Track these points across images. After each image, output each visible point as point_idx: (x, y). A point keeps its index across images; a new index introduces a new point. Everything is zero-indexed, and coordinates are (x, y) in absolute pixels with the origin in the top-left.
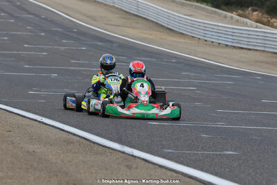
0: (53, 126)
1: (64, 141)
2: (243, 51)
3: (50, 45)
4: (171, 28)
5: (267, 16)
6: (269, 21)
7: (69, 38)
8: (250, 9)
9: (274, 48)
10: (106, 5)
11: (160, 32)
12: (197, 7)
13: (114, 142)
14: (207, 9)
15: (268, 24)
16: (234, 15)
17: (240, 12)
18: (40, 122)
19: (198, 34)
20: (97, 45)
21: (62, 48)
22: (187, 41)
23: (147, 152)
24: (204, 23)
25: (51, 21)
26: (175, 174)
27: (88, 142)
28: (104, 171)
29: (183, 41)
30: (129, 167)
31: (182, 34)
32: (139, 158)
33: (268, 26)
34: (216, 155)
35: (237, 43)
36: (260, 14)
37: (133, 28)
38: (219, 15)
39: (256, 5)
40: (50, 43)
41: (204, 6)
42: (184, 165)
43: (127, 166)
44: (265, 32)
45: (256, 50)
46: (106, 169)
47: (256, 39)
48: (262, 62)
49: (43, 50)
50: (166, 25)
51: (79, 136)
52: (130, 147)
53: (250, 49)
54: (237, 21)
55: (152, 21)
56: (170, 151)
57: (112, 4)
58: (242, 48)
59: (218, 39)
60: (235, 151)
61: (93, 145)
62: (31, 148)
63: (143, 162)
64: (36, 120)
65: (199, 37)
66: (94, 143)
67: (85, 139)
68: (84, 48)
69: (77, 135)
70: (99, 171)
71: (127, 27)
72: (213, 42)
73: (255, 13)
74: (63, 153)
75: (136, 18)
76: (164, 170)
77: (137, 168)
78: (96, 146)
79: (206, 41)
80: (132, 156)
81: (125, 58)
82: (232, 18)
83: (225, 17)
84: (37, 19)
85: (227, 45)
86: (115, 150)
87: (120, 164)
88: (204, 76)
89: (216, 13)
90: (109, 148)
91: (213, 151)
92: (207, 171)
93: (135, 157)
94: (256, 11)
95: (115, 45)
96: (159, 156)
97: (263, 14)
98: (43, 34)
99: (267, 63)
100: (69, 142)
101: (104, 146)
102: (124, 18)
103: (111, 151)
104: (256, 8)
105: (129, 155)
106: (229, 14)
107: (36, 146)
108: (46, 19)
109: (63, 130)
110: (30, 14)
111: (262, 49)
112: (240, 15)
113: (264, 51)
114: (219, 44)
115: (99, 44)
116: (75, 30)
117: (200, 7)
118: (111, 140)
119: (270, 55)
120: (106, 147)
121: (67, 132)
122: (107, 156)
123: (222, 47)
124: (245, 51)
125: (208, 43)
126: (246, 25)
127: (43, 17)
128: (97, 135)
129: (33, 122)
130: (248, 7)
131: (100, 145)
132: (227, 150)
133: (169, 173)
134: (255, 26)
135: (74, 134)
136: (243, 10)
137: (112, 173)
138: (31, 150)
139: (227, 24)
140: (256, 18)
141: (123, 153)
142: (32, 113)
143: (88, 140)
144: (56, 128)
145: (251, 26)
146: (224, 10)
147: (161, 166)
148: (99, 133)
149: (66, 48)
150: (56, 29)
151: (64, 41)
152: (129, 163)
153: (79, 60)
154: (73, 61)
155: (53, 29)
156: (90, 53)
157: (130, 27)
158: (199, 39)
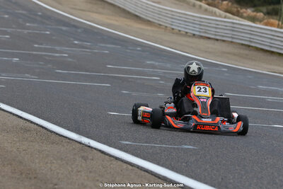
0: (11, 113)
1: (21, 129)
3: (13, 28)
4: (138, 14)
5: (236, 5)
6: (238, 11)
9: (241, 39)
11: (126, 18)
13: (72, 131)
16: (203, 4)
19: (165, 21)
20: (61, 30)
21: (26, 31)
22: (153, 29)
23: (104, 143)
24: (172, 11)
26: (130, 167)
27: (45, 131)
29: (149, 28)
30: (85, 159)
31: (149, 21)
32: (95, 149)
33: (238, 16)
34: (174, 148)
36: (230, 4)
37: (100, 13)
38: (188, 3)
40: (14, 26)
42: (141, 158)
43: (83, 157)
45: (224, 41)
50: (133, 12)
51: (37, 124)
52: (88, 137)
53: (217, 40)
54: (206, 10)
55: (119, 7)
56: (127, 143)
58: (209, 38)
59: (185, 28)
60: (194, 145)
61: (50, 134)
63: (100, 154)
66: (52, 132)
68: (48, 33)
69: (35, 123)
70: (55, 161)
71: (93, 12)
72: (180, 31)
73: (225, 2)
76: (120, 163)
77: (92, 159)
78: (54, 135)
79: (173, 29)
80: (89, 147)
82: (200, 7)
83: (194, 5)
85: (194, 35)
86: (72, 140)
87: (75, 154)
88: (168, 65)
90: (66, 137)
91: (171, 145)
93: (92, 148)
95: (79, 30)
96: (115, 148)
98: (6, 16)
100: (26, 130)
106: (198, 3)
109: (21, 117)
111: (230, 40)
112: (208, 4)
113: (231, 42)
114: (187, 33)
115: (64, 28)
116: (40, 14)
121: (25, 119)
122: (63, 146)
123: (190, 36)
124: (213, 41)
125: (174, 31)
126: (214, 14)
128: (55, 124)
131: (57, 134)
132: (186, 145)
133: (125, 166)
134: (223, 16)
135: (32, 122)
140: (225, 7)
141: (80, 143)
143: (46, 129)
144: (14, 114)
145: (220, 16)
147: (117, 158)
148: (57, 122)
149: (30, 31)
150: (20, 12)
151: (28, 24)
152: (85, 154)
153: (42, 44)
154: (36, 46)
155: (17, 11)
156: (54, 38)
157: (97, 13)
158: (166, 27)
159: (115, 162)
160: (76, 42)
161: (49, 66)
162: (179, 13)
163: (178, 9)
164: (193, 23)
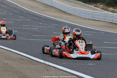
0: (15, 53)
1: (20, 59)
2: (96, 21)
4: (65, 11)
5: (106, 7)
6: (107, 9)
7: (22, 15)
8: (99, 3)
9: (109, 20)
10: (38, 2)
12: (76, 3)
13: (41, 59)
14: (81, 4)
15: (107, 10)
16: (92, 6)
17: (95, 5)
18: (10, 51)
20: (34, 19)
21: (19, 20)
22: (72, 17)
23: (55, 64)
24: (80, 10)
25: (15, 9)
26: (67, 73)
27: (30, 60)
28: (37, 72)
29: (70, 17)
31: (70, 14)
32: (52, 66)
33: (107, 11)
34: (85, 65)
35: (94, 18)
36: (103, 6)
37: (50, 11)
38: (86, 6)
39: (102, 2)
40: (14, 18)
41: (79, 2)
42: (71, 69)
43: (47, 70)
44: (105, 14)
45: (102, 21)
46: (38, 71)
47: (102, 16)
48: (104, 26)
49: (11, 21)
50: (63, 10)
51: (27, 57)
52: (48, 62)
53: (99, 21)
54: (94, 9)
55: (58, 9)
56: (65, 63)
57: (40, 1)
58: (96, 20)
59: (85, 16)
61: (32, 61)
62: (6, 62)
63: (54, 68)
64: (8, 50)
65: (77, 15)
66: (33, 60)
67: (29, 58)
68: (29, 20)
69: (25, 57)
70: (35, 72)
72: (83, 18)
73: (101, 5)
74: (20, 64)
75: (51, 7)
77: (51, 71)
79: (80, 17)
80: (49, 65)
81: (46, 24)
82: (91, 7)
83: (89, 7)
84: (9, 7)
85: (89, 19)
87: (43, 69)
89: (84, 5)
90: (39, 62)
91: (83, 63)
92: (80, 72)
93: (50, 66)
94: (101, 4)
95: (42, 19)
96: (60, 66)
97: (104, 6)
98: (11, 14)
99: (106, 26)
100: (22, 60)
101: (37, 61)
102: (46, 7)
103: (40, 63)
104: (101, 3)
105: (48, 65)
106: (90, 6)
107: (8, 61)
108: (12, 8)
109: (20, 54)
110: (6, 5)
111: (104, 20)
112: (95, 6)
113: (105, 21)
116: (25, 12)
117: (78, 3)
118: (40, 59)
119: (108, 23)
120: (38, 62)
121: (21, 55)
122: (38, 65)
123: (87, 20)
124: (97, 21)
125: (81, 18)
126: (97, 10)
127: (11, 7)
128: (34, 57)
129: (7, 51)
130: (98, 3)
131: (35, 61)
132: (89, 63)
133: (65, 73)
134: (101, 11)
135: (24, 56)
136: (96, 4)
137: (40, 73)
138: (6, 63)
139: (90, 10)
140: (101, 7)
141: (45, 64)
142: (7, 47)
143: (30, 59)
144: (17, 53)
145: (100, 11)
146: (88, 4)
147: (61, 70)
148: (35, 56)
149: (21, 20)
150: (17, 12)
151: (20, 17)
152: (48, 69)
153: (26, 25)
154: (24, 25)
155: (16, 12)
156: (31, 22)
157: (48, 11)
158: (78, 16)
159: (60, 71)
160: (40, 24)
161: (30, 33)
162: (83, 10)
163: (82, 8)
164: (89, 14)
